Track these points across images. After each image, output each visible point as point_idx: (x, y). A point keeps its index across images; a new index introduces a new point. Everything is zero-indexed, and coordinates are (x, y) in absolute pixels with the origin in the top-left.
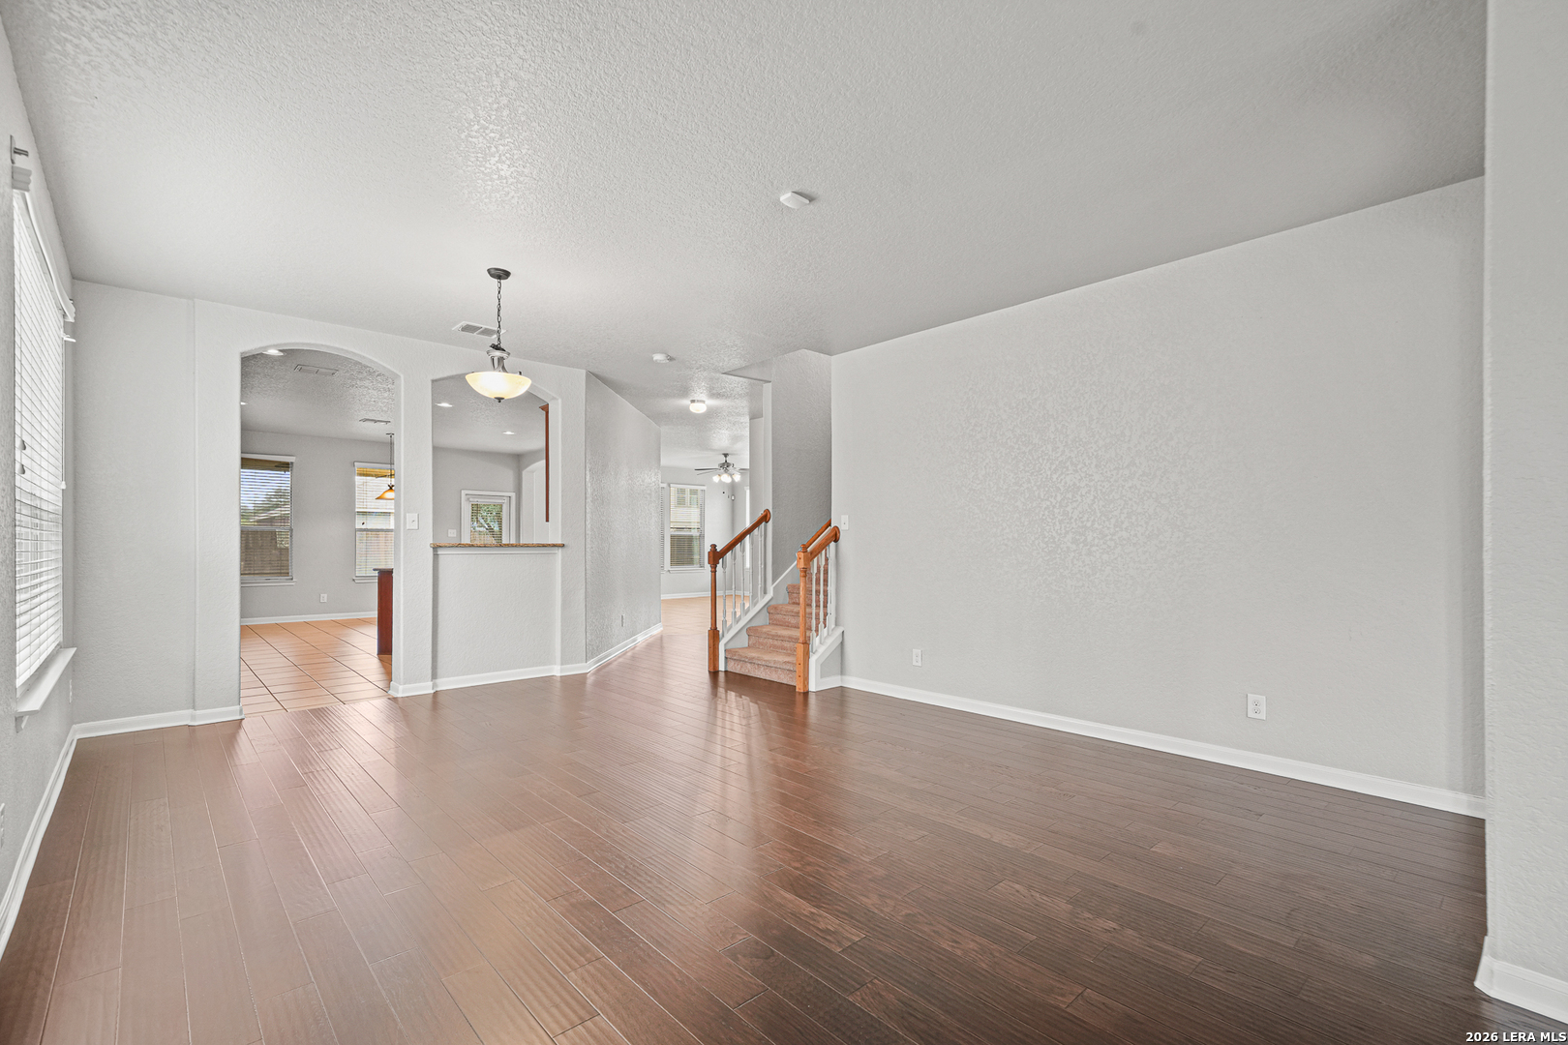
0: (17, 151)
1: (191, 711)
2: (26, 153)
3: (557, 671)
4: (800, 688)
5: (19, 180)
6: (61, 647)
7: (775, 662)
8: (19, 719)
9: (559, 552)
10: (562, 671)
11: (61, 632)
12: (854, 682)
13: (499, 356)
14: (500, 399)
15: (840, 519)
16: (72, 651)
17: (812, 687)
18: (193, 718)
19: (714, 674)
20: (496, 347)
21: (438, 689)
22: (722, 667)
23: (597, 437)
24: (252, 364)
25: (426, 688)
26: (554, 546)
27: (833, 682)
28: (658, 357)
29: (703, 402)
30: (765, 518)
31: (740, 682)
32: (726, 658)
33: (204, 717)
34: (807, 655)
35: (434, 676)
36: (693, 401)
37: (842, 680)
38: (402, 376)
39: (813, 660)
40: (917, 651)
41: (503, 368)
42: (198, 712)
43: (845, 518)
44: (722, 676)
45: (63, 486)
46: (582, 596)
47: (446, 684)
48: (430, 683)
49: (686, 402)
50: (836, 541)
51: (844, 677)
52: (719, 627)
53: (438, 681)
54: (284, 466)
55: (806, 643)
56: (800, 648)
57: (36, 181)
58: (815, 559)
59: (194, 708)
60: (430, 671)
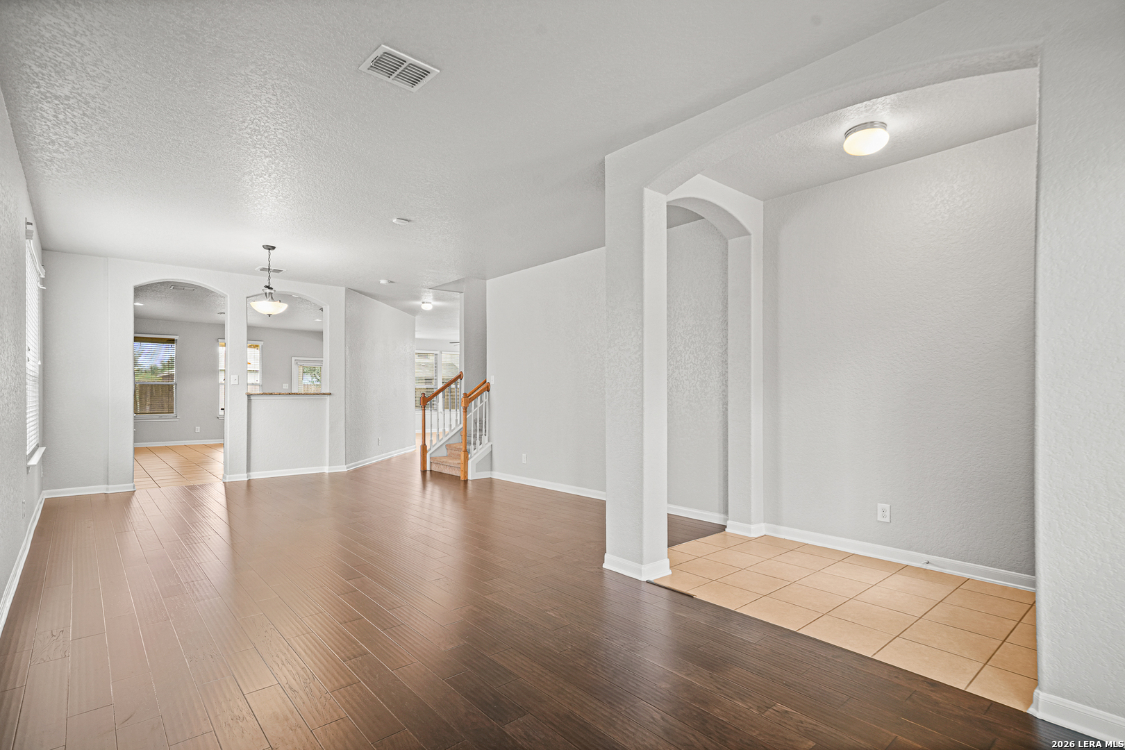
0: (28, 224)
1: (106, 486)
2: (31, 224)
3: (326, 470)
4: (462, 478)
5: (28, 235)
6: (38, 446)
7: (453, 464)
8: (28, 468)
9: (328, 397)
10: (329, 470)
11: (38, 438)
12: (497, 475)
13: (269, 292)
14: (270, 315)
15: (491, 379)
16: (44, 448)
17: (470, 477)
18: (107, 489)
19: (424, 472)
20: (268, 287)
21: (251, 478)
22: (428, 469)
23: (354, 329)
24: (139, 291)
25: (243, 477)
26: (324, 394)
27: (485, 475)
28: (383, 282)
29: (430, 303)
30: (460, 377)
31: (438, 477)
32: (431, 463)
33: (113, 489)
34: (466, 459)
35: (248, 470)
36: (423, 303)
37: (491, 474)
38: (228, 296)
39: (470, 462)
40: (524, 455)
41: (272, 298)
42: (110, 486)
43: (493, 377)
44: (428, 473)
45: (39, 363)
46: (343, 425)
47: (255, 475)
48: (246, 475)
49: (419, 303)
50: (488, 391)
51: (493, 472)
52: (428, 443)
53: (251, 473)
54: (172, 341)
55: (467, 452)
56: (462, 454)
57: (35, 235)
58: (473, 402)
59: (108, 484)
60: (245, 468)
